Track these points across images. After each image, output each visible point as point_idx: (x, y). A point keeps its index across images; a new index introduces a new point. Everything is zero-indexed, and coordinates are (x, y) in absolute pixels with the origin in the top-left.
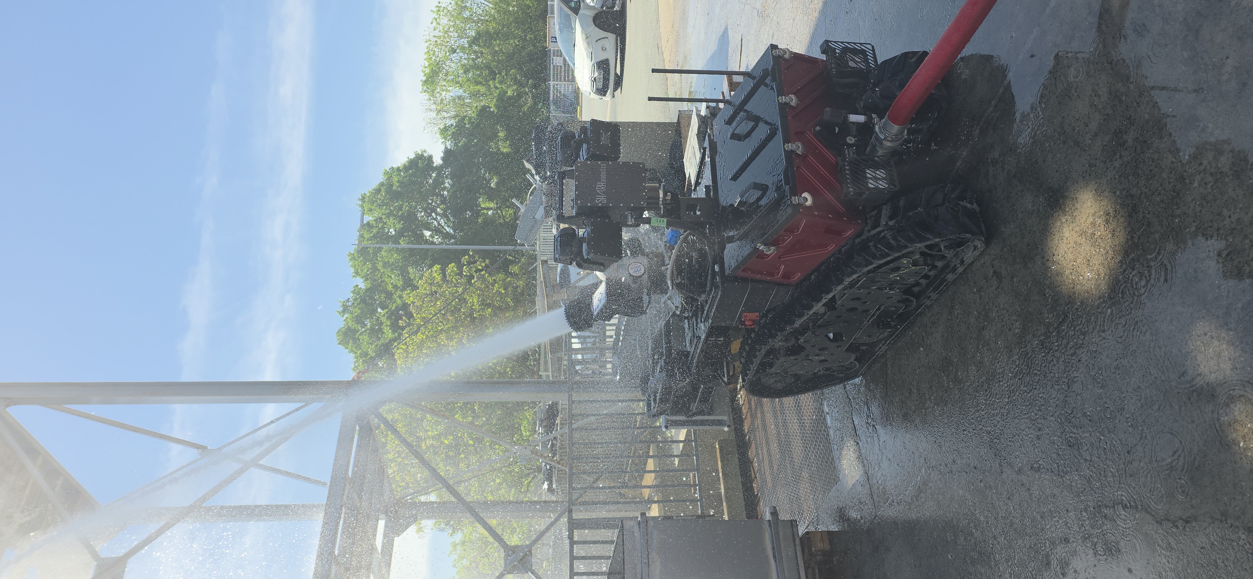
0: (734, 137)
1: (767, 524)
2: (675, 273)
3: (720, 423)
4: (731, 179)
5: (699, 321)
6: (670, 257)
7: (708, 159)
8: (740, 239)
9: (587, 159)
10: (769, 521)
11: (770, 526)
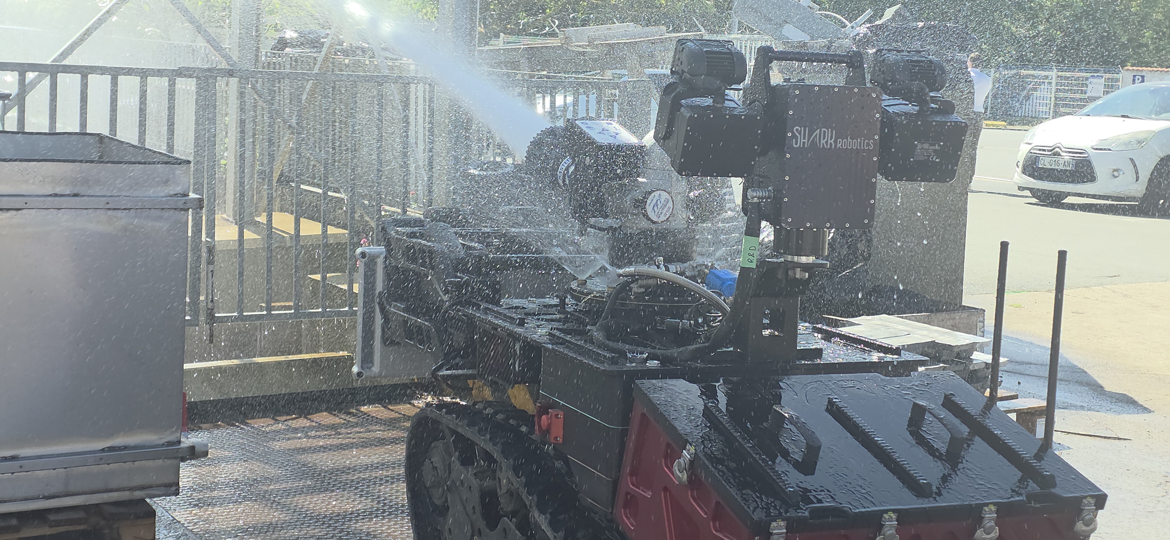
0: (918, 412)
1: (172, 438)
2: (651, 282)
3: (367, 359)
4: (830, 402)
5: (556, 325)
6: (682, 274)
7: (875, 357)
8: (707, 413)
9: (884, 112)
10: (179, 442)
11: (170, 444)
